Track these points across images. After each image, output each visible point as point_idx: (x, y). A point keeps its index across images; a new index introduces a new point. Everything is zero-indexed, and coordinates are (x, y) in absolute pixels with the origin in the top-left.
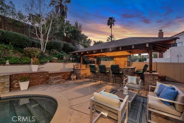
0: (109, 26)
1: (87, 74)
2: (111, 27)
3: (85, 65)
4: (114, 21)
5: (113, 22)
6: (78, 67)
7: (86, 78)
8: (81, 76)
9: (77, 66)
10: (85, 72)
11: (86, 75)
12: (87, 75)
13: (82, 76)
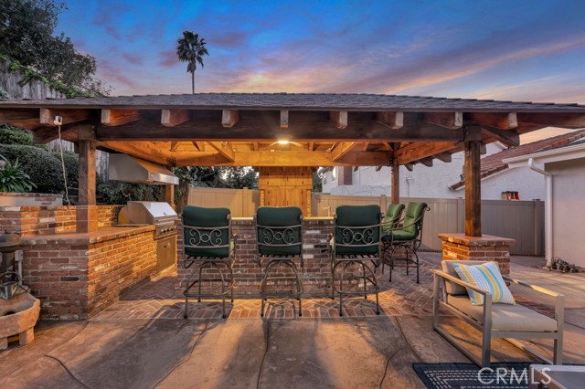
0: (186, 63)
1: (130, 265)
2: (191, 69)
3: (109, 210)
4: (205, 51)
5: (201, 53)
6: (53, 225)
7: (125, 294)
8: (91, 289)
9: (44, 220)
10: (117, 258)
11: (127, 274)
12: (136, 268)
13: (101, 290)
